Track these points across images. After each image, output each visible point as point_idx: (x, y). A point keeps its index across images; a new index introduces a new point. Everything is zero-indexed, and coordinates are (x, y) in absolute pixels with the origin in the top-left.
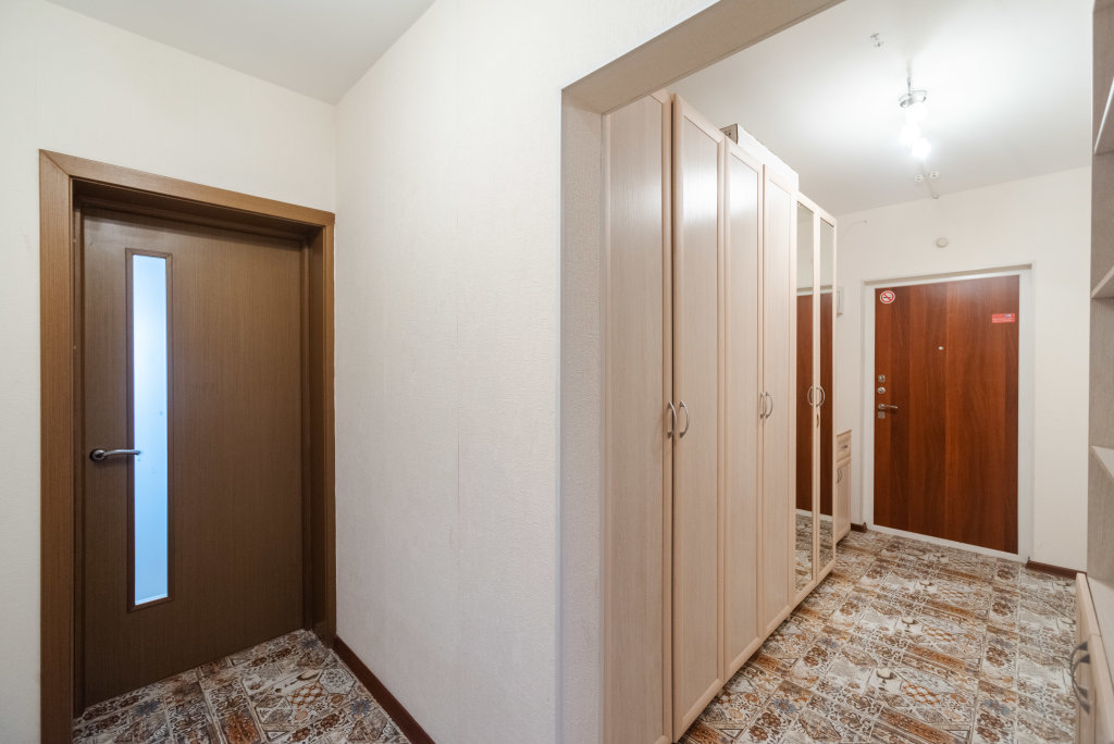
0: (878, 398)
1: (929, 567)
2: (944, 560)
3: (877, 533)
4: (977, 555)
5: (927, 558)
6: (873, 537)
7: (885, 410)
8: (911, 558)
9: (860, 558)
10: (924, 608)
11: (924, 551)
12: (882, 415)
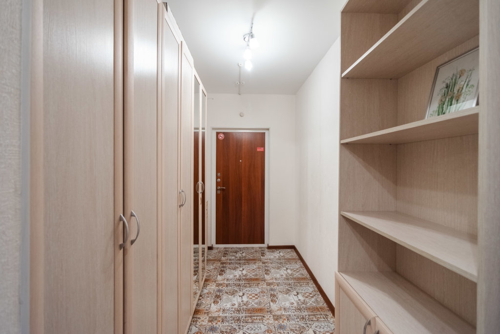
0: (218, 184)
1: (240, 260)
2: (244, 255)
3: (218, 248)
4: (253, 248)
5: (239, 255)
6: (216, 251)
7: (220, 190)
8: (233, 258)
9: (214, 265)
10: (245, 284)
11: (236, 252)
12: (219, 192)
